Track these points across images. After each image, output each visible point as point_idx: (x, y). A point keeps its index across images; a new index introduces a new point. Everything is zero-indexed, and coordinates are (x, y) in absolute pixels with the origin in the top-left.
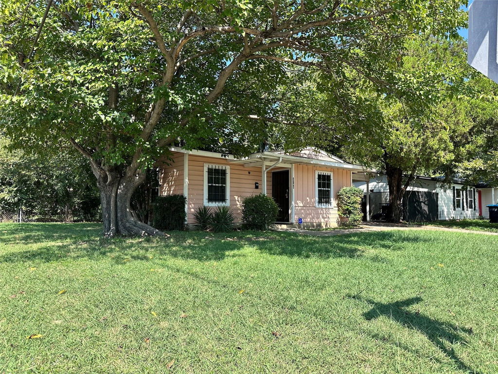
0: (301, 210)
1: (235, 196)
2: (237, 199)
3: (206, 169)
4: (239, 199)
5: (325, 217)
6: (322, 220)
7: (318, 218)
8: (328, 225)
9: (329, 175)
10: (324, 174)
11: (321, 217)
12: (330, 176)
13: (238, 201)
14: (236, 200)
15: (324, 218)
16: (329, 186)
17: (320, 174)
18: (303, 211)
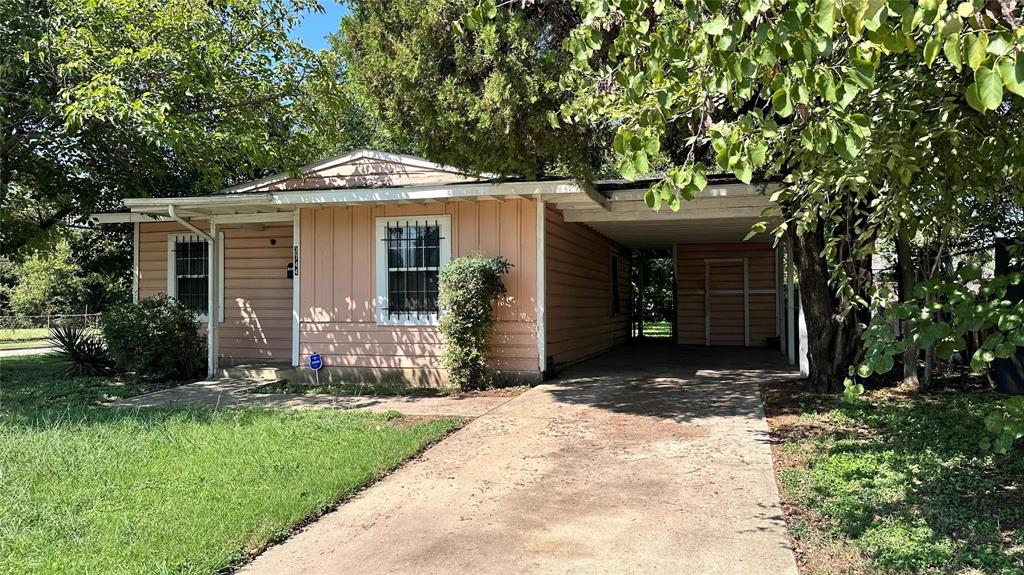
0: (326, 331)
1: (238, 300)
2: (241, 305)
3: (171, 246)
4: (248, 306)
5: (418, 351)
6: (406, 363)
7: (389, 355)
8: (432, 380)
9: (433, 225)
11: (400, 352)
12: (437, 229)
13: (245, 310)
14: (240, 308)
15: (411, 355)
16: (432, 258)
18: (329, 336)
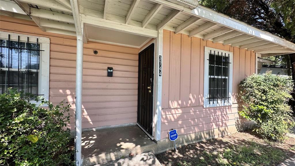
9: (227, 55)
10: (220, 54)
12: (228, 58)
16: (226, 72)
17: (213, 53)
